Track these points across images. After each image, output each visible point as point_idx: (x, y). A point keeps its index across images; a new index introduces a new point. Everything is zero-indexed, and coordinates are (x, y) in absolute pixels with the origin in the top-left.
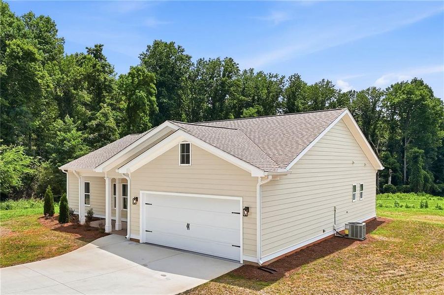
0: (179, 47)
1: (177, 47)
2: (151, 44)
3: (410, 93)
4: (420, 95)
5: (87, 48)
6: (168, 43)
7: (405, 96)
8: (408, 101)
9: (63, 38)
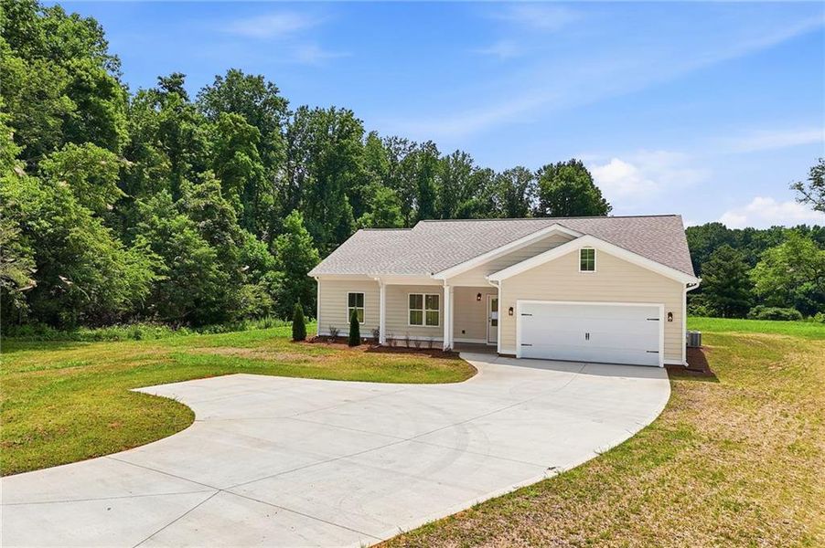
0: (271, 85)
1: (267, 84)
2: (224, 75)
3: (570, 179)
4: (582, 182)
5: (160, 78)
6: (256, 76)
7: (563, 183)
8: (565, 190)
9: (116, 56)
